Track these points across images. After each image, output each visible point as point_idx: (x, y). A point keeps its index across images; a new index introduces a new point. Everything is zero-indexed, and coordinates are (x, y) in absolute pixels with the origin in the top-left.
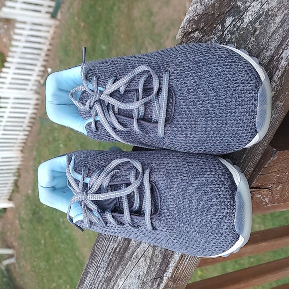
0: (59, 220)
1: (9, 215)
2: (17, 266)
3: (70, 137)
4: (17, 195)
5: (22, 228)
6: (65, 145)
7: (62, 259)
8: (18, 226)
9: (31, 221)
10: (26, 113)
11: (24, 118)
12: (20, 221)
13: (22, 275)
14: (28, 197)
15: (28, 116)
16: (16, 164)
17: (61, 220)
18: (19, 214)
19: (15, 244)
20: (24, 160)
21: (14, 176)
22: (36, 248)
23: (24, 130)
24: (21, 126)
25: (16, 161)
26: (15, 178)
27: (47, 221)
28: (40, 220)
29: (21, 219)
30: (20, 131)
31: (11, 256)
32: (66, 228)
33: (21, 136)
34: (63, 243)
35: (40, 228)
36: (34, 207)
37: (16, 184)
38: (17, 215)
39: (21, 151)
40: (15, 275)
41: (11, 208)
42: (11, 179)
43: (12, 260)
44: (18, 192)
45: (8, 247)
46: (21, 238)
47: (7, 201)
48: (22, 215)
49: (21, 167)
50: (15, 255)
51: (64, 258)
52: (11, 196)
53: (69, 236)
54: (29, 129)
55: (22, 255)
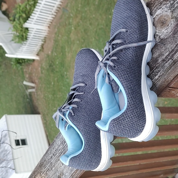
0: (64, 73)
1: (36, 64)
2: (36, 94)
3: (79, 24)
4: (42, 53)
5: (42, 73)
6: (75, 29)
7: (62, 95)
8: (40, 71)
9: (48, 70)
10: (55, 4)
11: (54, 6)
12: (41, 69)
13: (38, 99)
14: (48, 56)
15: (56, 6)
16: (44, 34)
17: (65, 73)
18: (42, 64)
19: (37, 81)
20: (49, 32)
21: (42, 41)
22: (48, 86)
23: (52, 14)
24: (51, 12)
25: (44, 33)
26: (43, 43)
27: (57, 72)
28: (53, 71)
29: (42, 67)
30: (50, 14)
31: (33, 88)
32: (67, 78)
33: (50, 18)
34: (64, 86)
35: (52, 75)
36: (51, 62)
37: (42, 46)
38: (40, 65)
39: (49, 27)
40: (34, 99)
41: (38, 60)
42: (40, 43)
43: (34, 90)
44: (43, 51)
45: (33, 82)
46: (40, 78)
47: (36, 55)
48: (43, 65)
49: (47, 37)
50: (36, 88)
51: (63, 95)
52: (38, 53)
53: (68, 83)
54: (55, 14)
55: (39, 88)
